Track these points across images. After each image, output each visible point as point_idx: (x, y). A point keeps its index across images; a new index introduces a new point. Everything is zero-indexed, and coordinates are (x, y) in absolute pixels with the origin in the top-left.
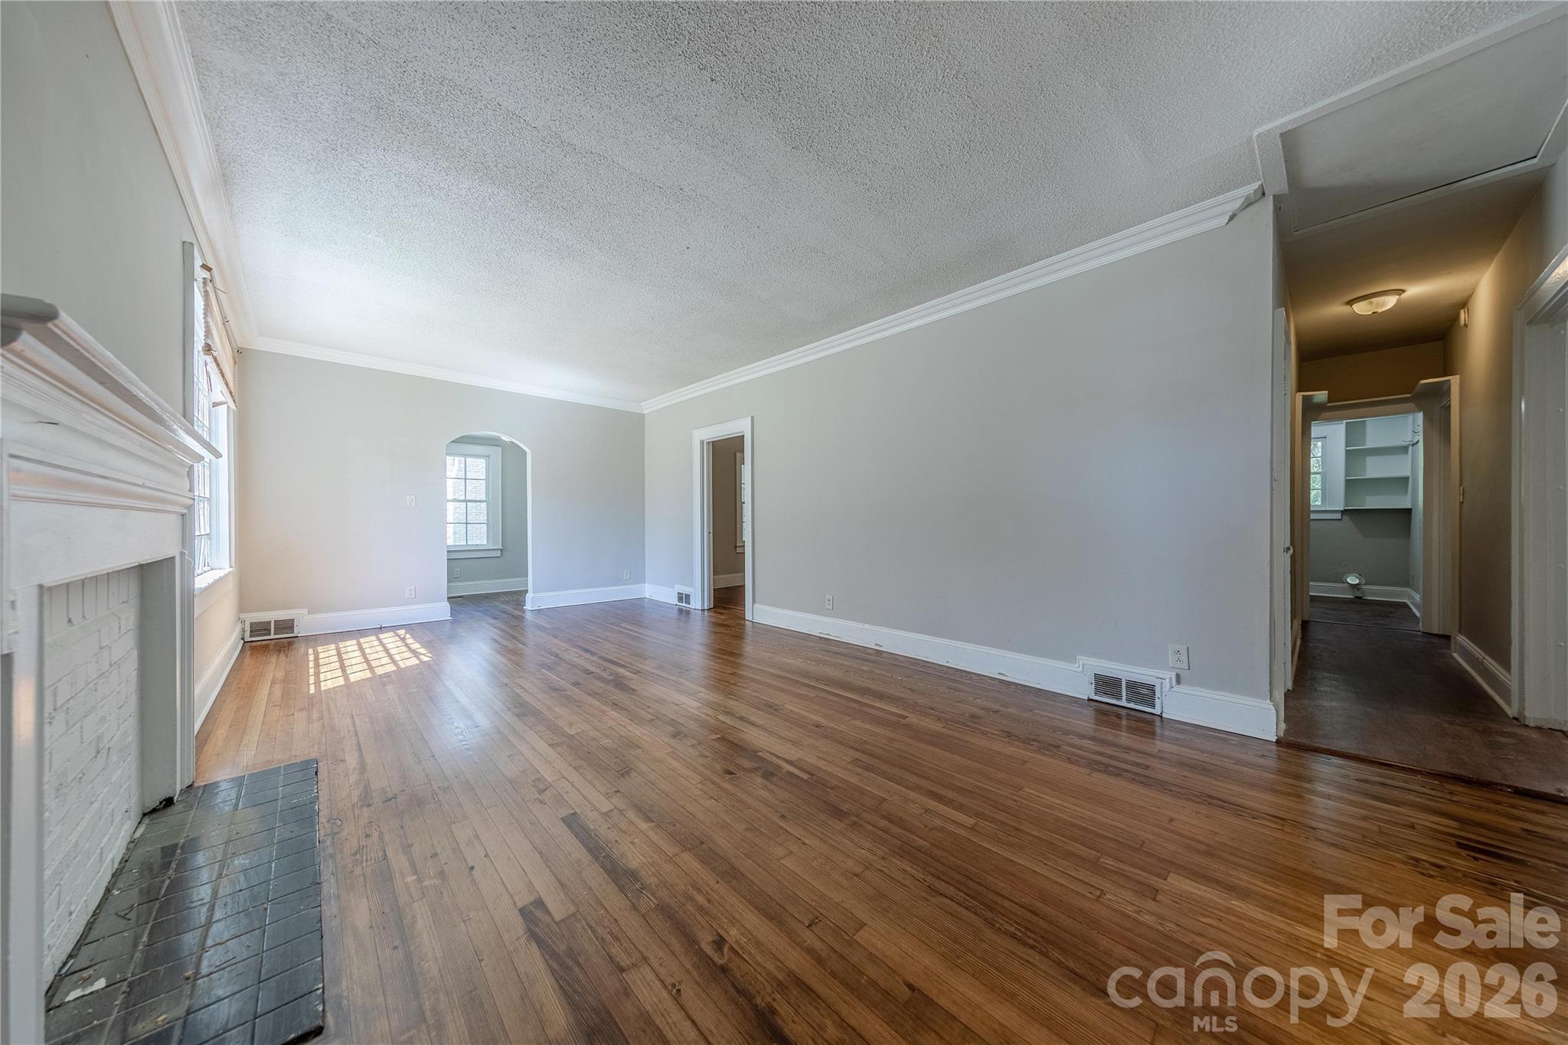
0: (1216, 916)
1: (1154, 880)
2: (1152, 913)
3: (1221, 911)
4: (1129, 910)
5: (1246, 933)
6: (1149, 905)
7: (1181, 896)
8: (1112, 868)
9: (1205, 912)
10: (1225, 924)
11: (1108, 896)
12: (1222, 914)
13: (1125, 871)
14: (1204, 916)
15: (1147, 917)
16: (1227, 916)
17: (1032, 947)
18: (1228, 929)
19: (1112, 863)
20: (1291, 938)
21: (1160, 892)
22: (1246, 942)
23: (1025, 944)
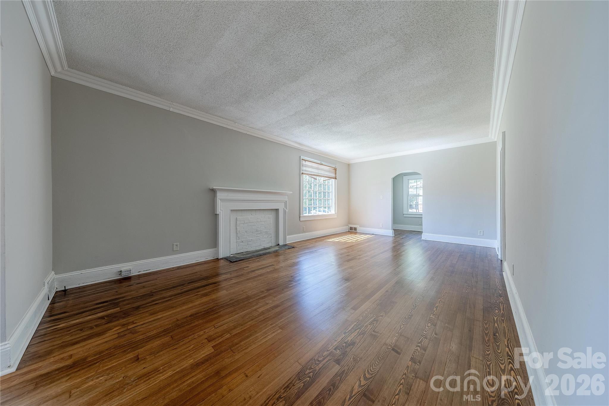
0: (191, 350)
1: (213, 343)
2: (202, 335)
3: (192, 354)
4: (207, 331)
5: (181, 354)
6: (205, 336)
7: (204, 347)
8: (224, 335)
9: (194, 348)
10: (187, 351)
11: (214, 328)
12: (191, 353)
13: (221, 338)
14: (194, 347)
15: (202, 333)
16: (189, 354)
17: (207, 310)
18: (186, 350)
19: (227, 336)
20: (171, 365)
21: (208, 342)
22: (179, 351)
23: (209, 309)
